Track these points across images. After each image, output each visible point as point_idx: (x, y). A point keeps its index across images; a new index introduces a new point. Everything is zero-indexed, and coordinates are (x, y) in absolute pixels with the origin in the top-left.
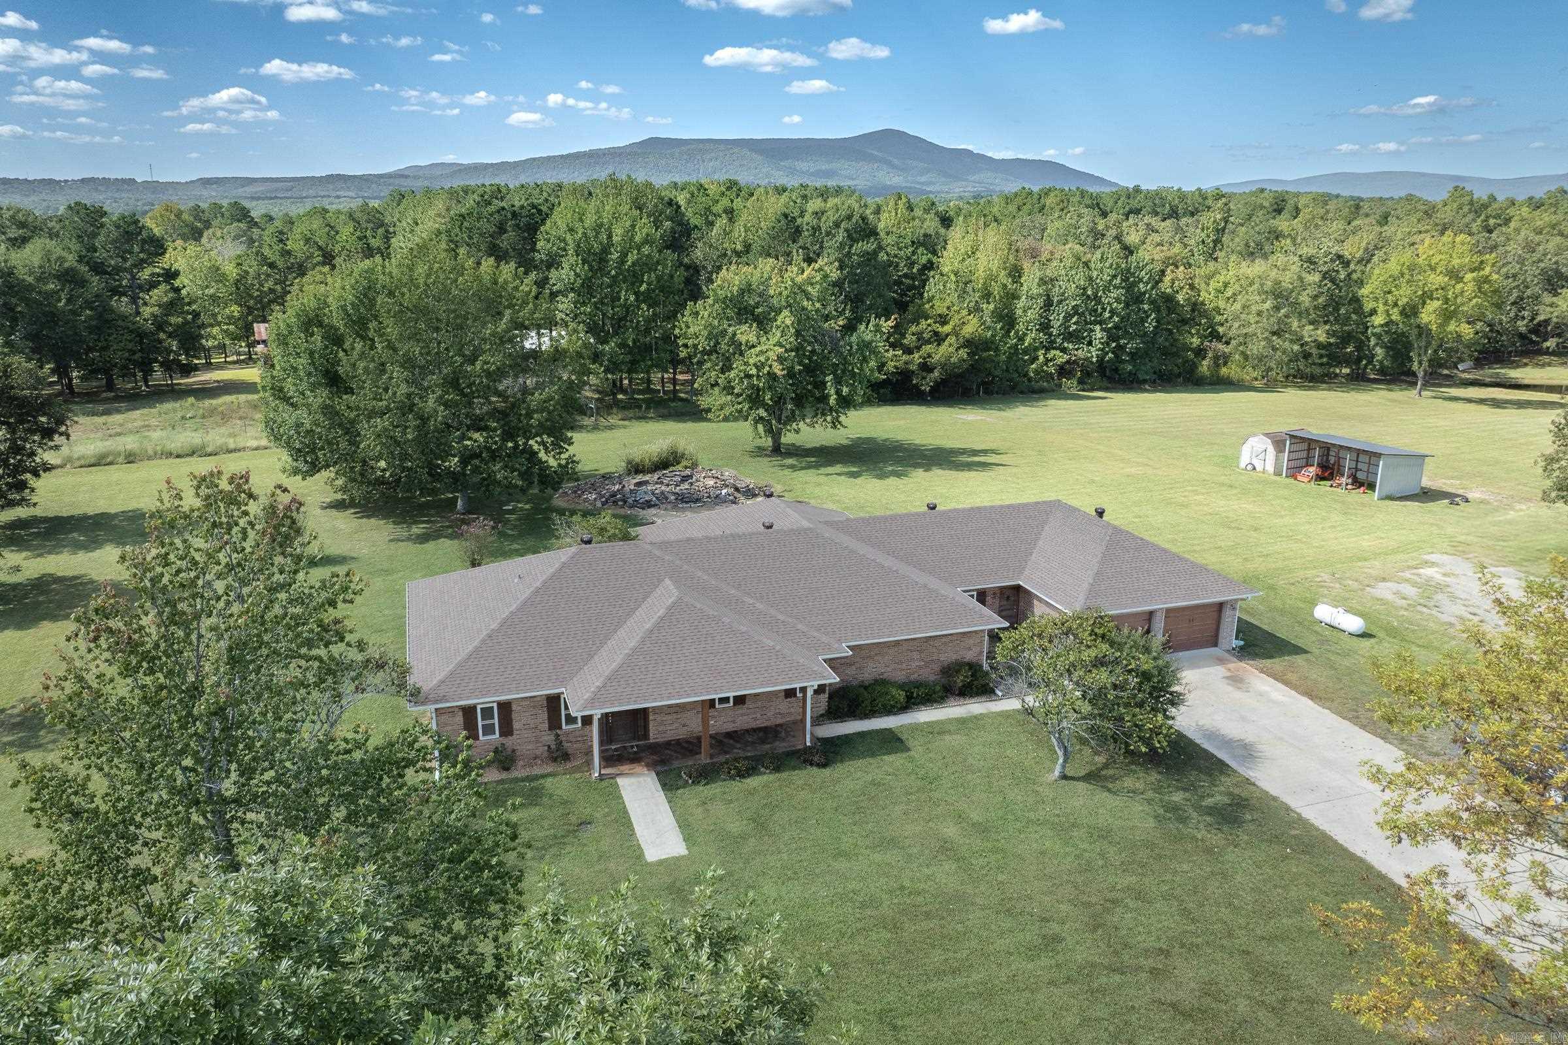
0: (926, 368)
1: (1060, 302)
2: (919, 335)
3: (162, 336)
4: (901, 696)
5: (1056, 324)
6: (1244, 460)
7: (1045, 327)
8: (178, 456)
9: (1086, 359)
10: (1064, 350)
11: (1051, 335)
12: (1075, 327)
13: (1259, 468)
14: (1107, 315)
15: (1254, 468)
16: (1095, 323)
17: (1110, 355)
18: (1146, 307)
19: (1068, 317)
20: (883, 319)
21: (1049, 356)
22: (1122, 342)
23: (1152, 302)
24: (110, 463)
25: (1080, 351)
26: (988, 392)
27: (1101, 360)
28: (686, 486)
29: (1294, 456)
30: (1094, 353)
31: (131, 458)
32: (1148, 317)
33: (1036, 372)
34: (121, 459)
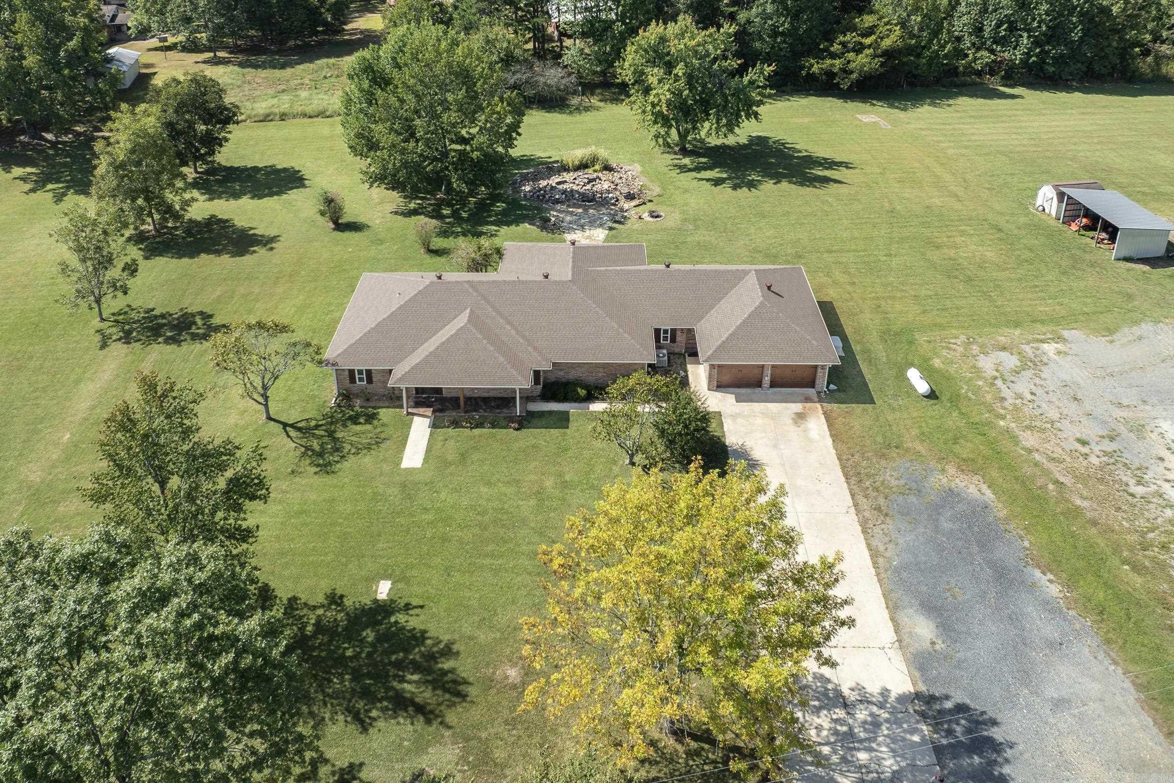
0: (846, 72)
1: (995, 10)
2: (844, 44)
3: (323, 10)
4: (582, 392)
5: (987, 29)
6: (1039, 202)
7: (978, 30)
8: (310, 117)
9: (1011, 60)
10: (992, 52)
11: (983, 37)
12: (1004, 33)
13: (1047, 211)
14: (1035, 24)
15: (1044, 210)
16: (1025, 30)
17: (1034, 59)
18: (1074, 19)
19: (998, 26)
20: (766, 65)
21: (979, 55)
22: (1046, 48)
23: (1082, 14)
24: (271, 120)
25: (1006, 53)
26: (912, 85)
27: (1025, 63)
28: (588, 187)
29: (1069, 208)
30: (1018, 56)
31: (283, 117)
32: (1076, 28)
33: (965, 67)
34: (277, 118)
